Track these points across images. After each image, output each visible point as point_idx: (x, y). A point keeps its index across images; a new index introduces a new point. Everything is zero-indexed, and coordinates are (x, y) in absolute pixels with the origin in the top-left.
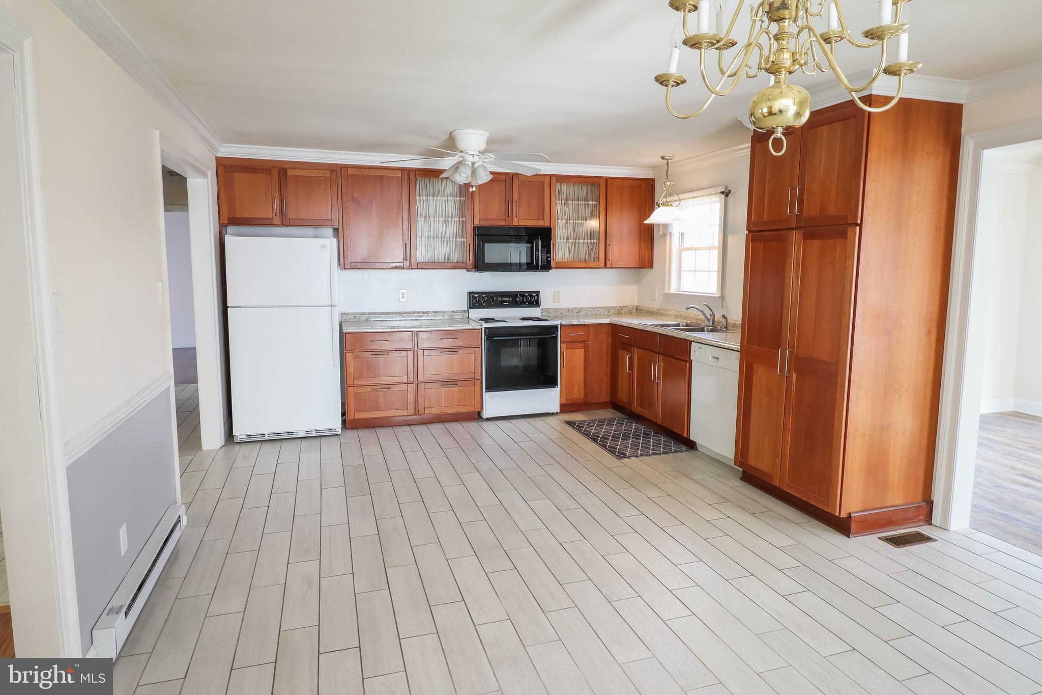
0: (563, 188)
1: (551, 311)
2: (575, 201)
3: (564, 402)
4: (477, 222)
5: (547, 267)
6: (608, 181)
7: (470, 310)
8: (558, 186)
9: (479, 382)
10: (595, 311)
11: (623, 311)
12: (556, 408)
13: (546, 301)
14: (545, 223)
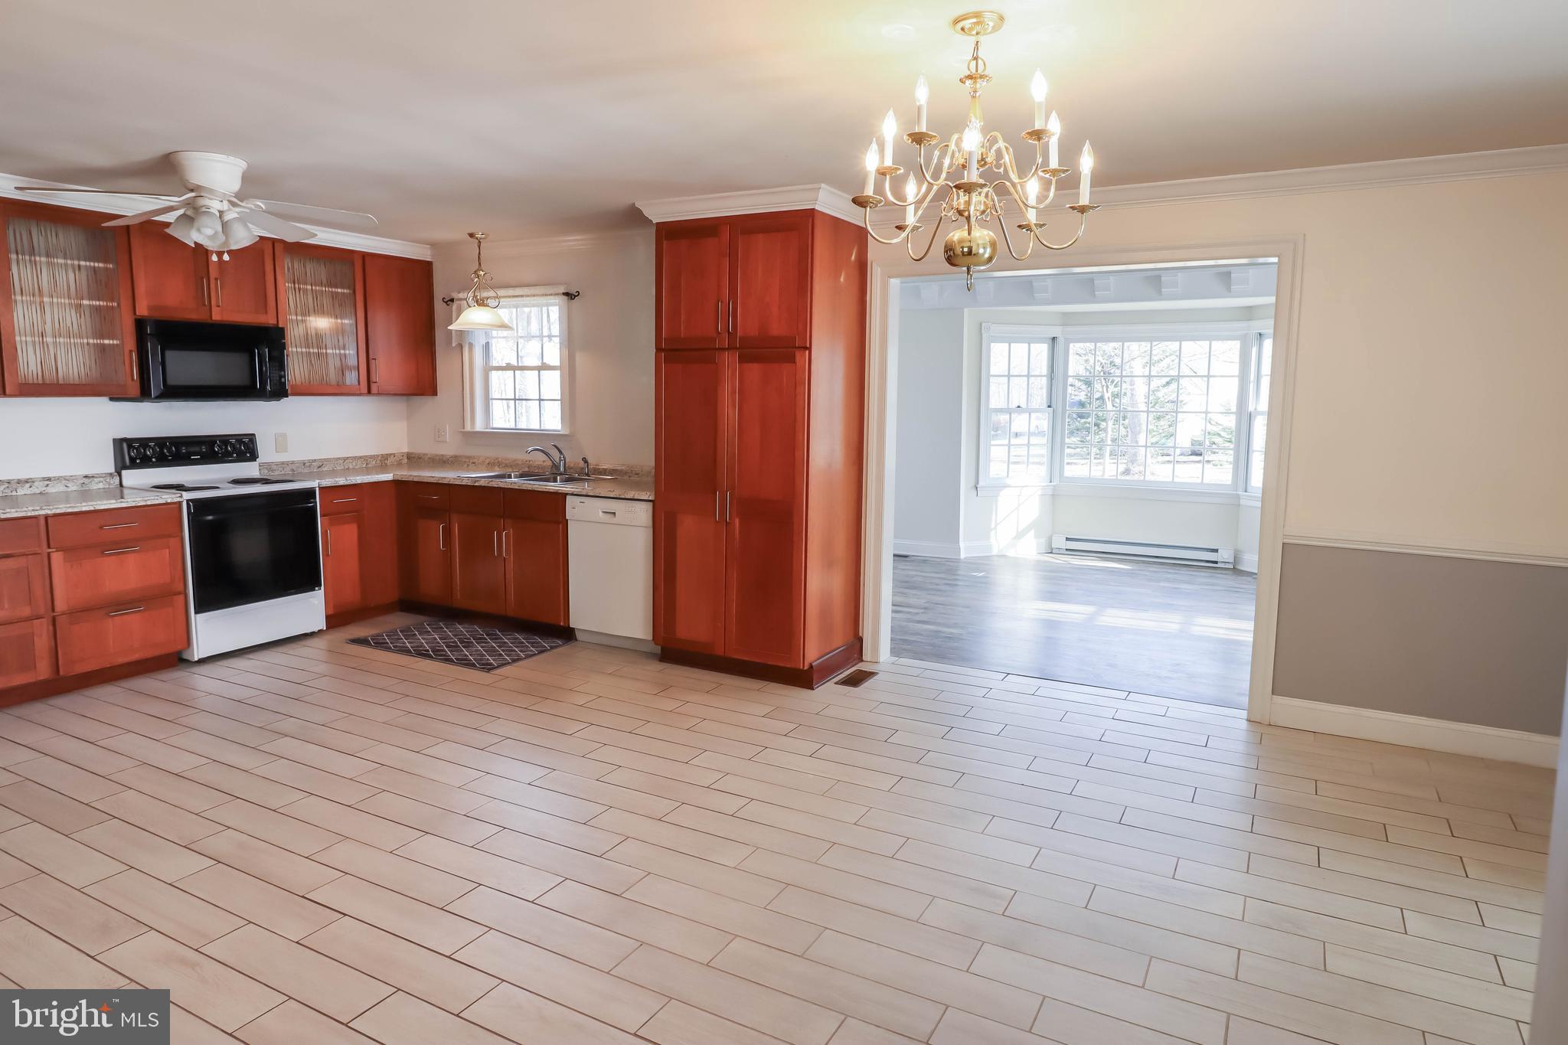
0: (296, 265)
1: (275, 467)
2: (315, 286)
3: (331, 612)
4: (143, 310)
5: (280, 392)
6: (365, 256)
7: (124, 472)
8: (287, 262)
9: (182, 597)
10: (346, 463)
11: (388, 462)
12: (322, 625)
13: (267, 452)
14: (269, 320)
